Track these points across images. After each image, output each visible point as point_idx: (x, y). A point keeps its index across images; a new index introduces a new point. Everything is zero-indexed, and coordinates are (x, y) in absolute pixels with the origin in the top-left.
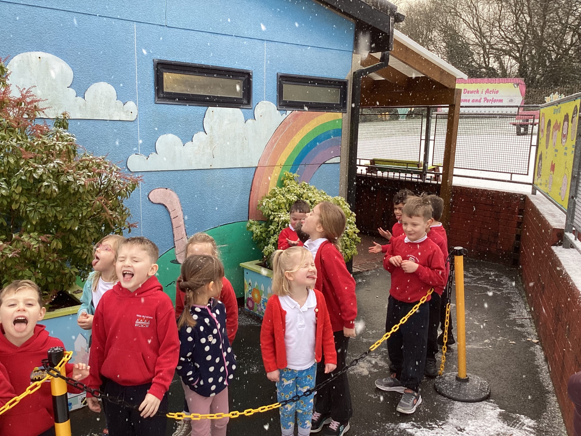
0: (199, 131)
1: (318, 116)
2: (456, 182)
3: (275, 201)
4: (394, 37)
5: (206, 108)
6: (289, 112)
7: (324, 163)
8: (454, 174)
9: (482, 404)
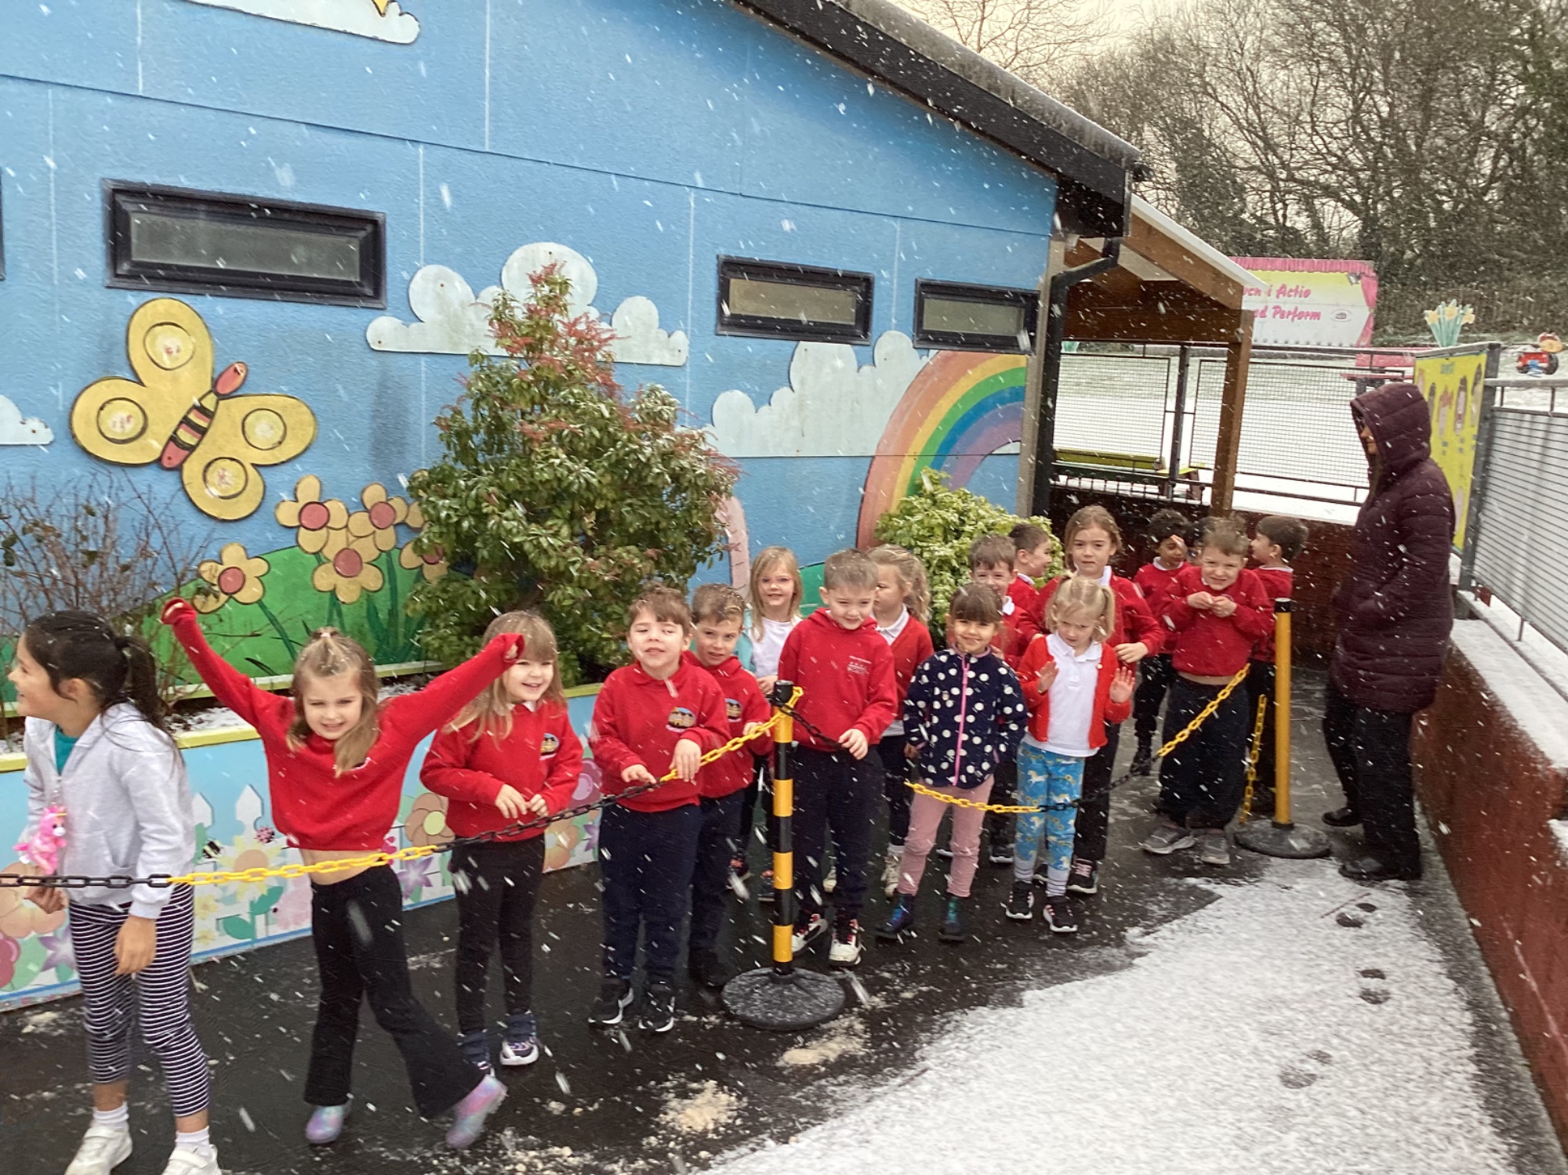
0: (782, 385)
1: (984, 360)
2: (1241, 501)
3: (921, 522)
4: (1133, 211)
5: (794, 343)
6: (933, 352)
7: (990, 454)
8: (1237, 484)
9: (1318, 862)
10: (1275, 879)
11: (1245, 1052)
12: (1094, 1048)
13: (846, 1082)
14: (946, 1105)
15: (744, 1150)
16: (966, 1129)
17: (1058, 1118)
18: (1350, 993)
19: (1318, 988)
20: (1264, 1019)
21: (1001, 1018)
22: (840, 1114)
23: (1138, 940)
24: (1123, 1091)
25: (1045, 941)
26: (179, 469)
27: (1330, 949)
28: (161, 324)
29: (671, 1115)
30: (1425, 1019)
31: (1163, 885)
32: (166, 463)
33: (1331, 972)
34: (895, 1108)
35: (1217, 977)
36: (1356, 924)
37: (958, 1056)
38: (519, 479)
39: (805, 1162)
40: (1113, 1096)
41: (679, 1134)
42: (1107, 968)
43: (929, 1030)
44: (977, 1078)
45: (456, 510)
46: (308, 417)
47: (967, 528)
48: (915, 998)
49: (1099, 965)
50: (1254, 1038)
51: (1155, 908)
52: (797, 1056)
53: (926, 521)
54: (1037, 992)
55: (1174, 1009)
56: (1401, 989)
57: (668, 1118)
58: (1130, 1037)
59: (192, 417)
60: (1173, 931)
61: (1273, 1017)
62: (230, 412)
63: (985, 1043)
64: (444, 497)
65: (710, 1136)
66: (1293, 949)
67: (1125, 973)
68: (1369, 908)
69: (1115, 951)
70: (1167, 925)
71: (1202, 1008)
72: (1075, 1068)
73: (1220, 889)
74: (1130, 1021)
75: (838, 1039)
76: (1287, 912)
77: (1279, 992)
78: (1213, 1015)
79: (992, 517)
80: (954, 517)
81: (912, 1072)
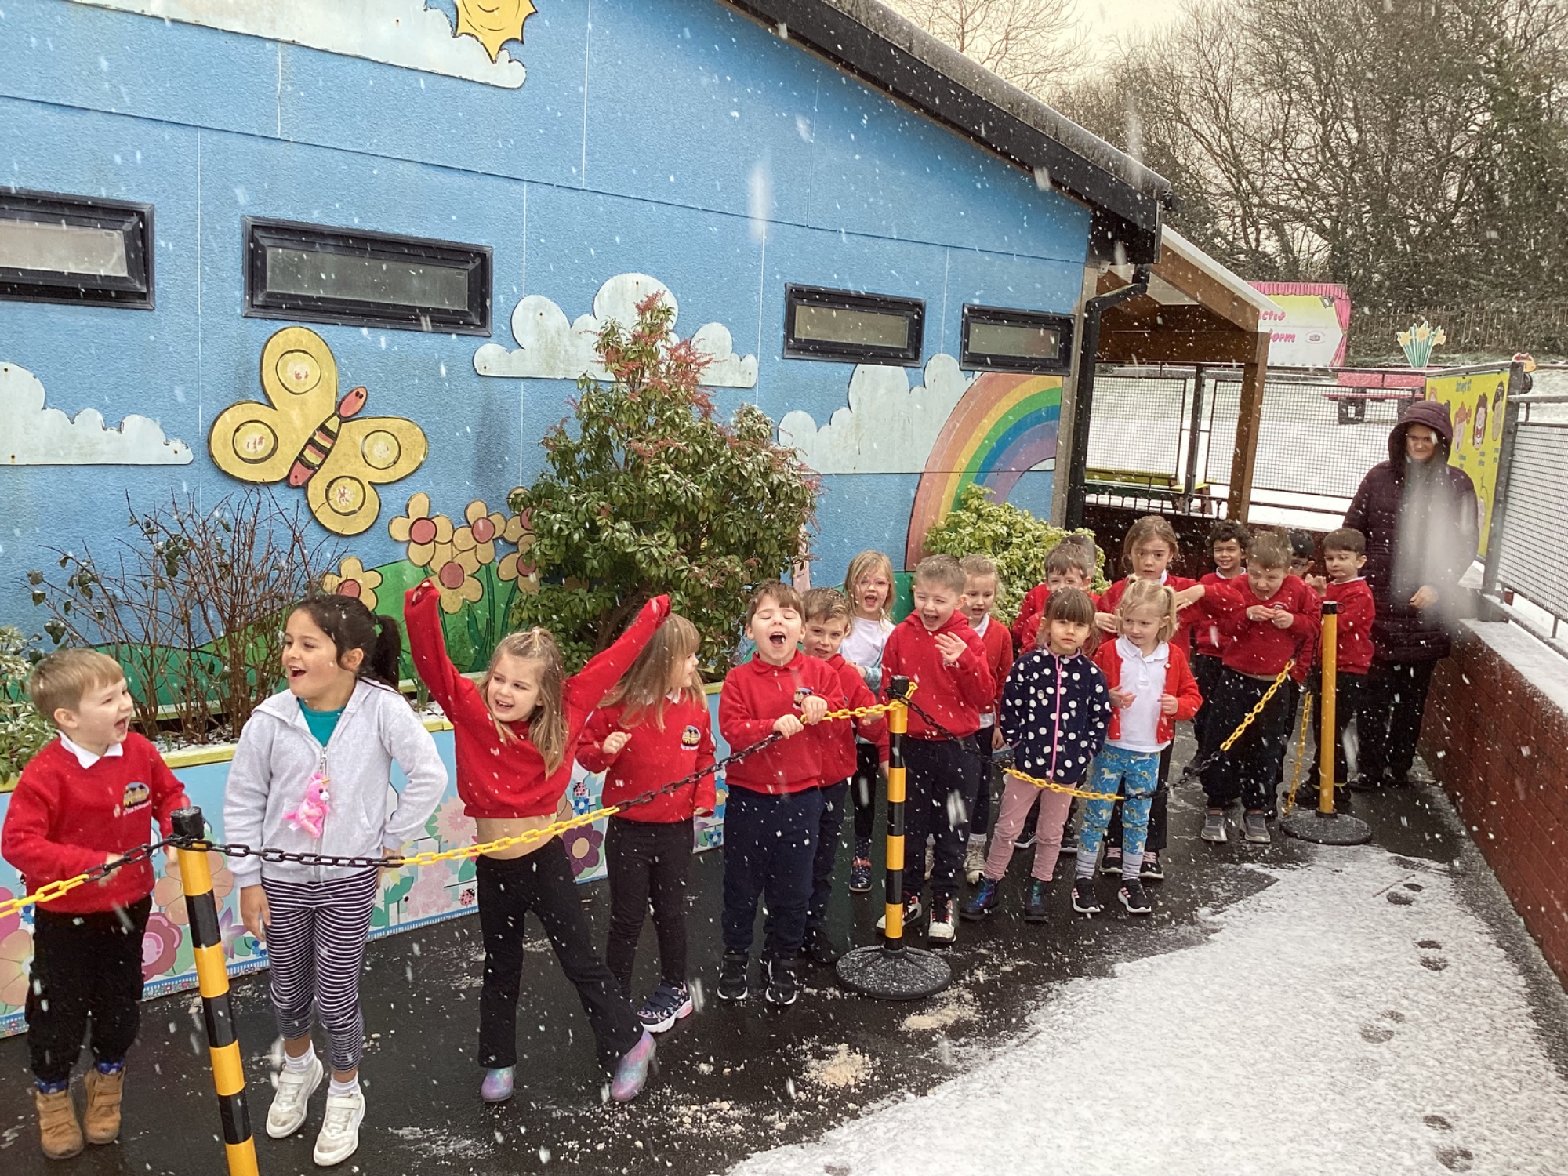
0: (841, 405)
1: (1023, 381)
2: (1255, 515)
3: (972, 535)
4: (1162, 240)
5: (853, 366)
6: (977, 374)
7: (1028, 470)
8: (1253, 499)
9: (1360, 847)
10: (1325, 863)
11: (1325, 1012)
12: (1188, 1011)
13: (968, 1044)
14: (1064, 1061)
15: (886, 1102)
16: (1085, 1081)
17: (1169, 1072)
18: (1411, 961)
19: (1381, 957)
20: (1337, 985)
21: (1097, 986)
22: (968, 1071)
23: (1210, 918)
24: (1222, 1047)
25: (1123, 920)
26: (304, 487)
27: (1386, 924)
28: (292, 352)
29: (813, 1074)
30: (1483, 982)
31: (1222, 870)
32: (293, 481)
33: (1390, 943)
34: (1017, 1064)
35: (1288, 948)
36: (1407, 902)
37: (1065, 1020)
38: (627, 493)
39: (945, 1111)
40: (1214, 1051)
41: (824, 1090)
42: (1186, 943)
43: (1034, 998)
44: (1087, 1038)
45: (567, 524)
46: (421, 438)
47: (1015, 540)
48: (1013, 972)
49: (1178, 941)
50: (1331, 1001)
51: (1219, 890)
52: (914, 1022)
53: (977, 534)
54: (1126, 964)
55: (1254, 977)
56: (1457, 956)
57: (812, 1076)
58: (1220, 1002)
59: (316, 438)
60: (1240, 911)
61: (1346, 983)
62: (352, 434)
63: (1089, 1008)
64: (554, 512)
65: (853, 1090)
66: (1352, 924)
67: (1203, 947)
68: (1416, 888)
69: (1190, 928)
70: (1233, 905)
71: (1279, 976)
72: (1175, 1028)
73: (1276, 873)
74: (1216, 987)
75: (951, 1006)
76: (1341, 891)
77: (1347, 961)
78: (1291, 981)
79: (1037, 529)
80: (1004, 530)
81: (1025, 1035)
